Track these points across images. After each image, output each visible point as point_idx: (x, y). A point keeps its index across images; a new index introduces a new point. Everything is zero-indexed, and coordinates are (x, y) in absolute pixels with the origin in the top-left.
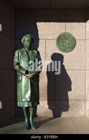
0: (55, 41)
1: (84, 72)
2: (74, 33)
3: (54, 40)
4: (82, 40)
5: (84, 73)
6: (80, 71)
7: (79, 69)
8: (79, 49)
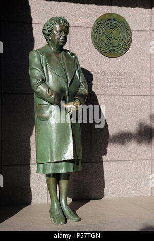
0: (89, 31)
1: (147, 100)
2: (129, 16)
3: (88, 29)
4: (145, 31)
5: (149, 102)
6: (140, 98)
7: (138, 94)
8: (138, 52)
